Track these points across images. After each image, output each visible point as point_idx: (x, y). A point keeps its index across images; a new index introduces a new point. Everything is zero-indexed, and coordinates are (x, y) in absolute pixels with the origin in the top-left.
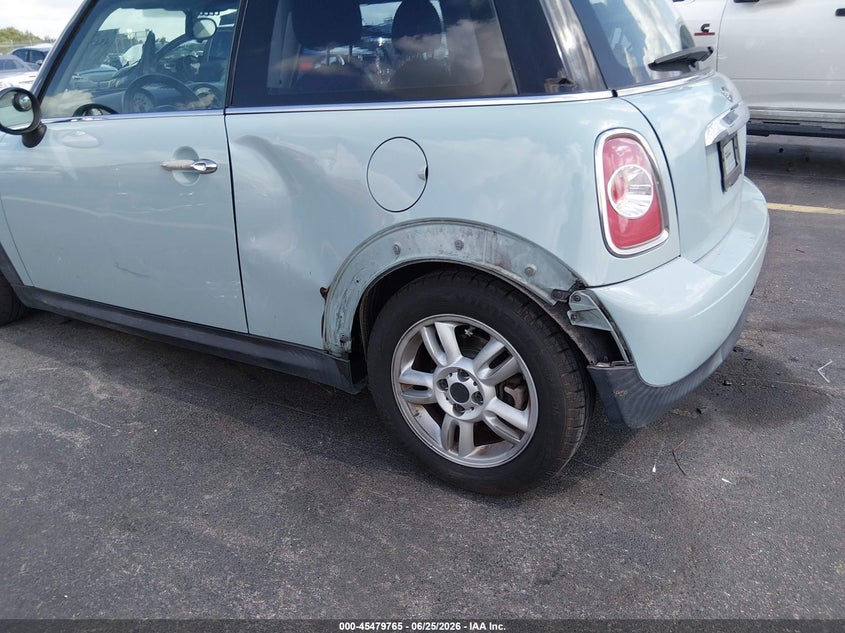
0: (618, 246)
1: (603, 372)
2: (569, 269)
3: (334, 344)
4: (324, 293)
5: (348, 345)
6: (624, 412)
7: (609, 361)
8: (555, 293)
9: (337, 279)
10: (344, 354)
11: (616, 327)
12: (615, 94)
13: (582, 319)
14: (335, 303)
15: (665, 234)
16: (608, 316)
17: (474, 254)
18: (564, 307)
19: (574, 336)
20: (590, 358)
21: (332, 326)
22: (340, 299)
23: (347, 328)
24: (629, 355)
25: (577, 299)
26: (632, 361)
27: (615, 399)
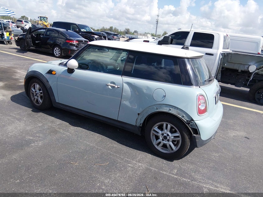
0: (199, 114)
1: (195, 136)
2: (191, 117)
3: (138, 125)
4: (139, 114)
5: (141, 125)
6: (197, 144)
7: (196, 134)
8: (187, 121)
9: (142, 112)
10: (140, 127)
11: (198, 128)
12: (200, 87)
13: (192, 126)
14: (140, 116)
15: (206, 113)
16: (197, 126)
17: (173, 112)
18: (189, 124)
19: (190, 129)
20: (193, 133)
21: (139, 121)
22: (142, 116)
23: (142, 122)
24: (200, 134)
25: (191, 122)
26: (200, 135)
27: (196, 142)
